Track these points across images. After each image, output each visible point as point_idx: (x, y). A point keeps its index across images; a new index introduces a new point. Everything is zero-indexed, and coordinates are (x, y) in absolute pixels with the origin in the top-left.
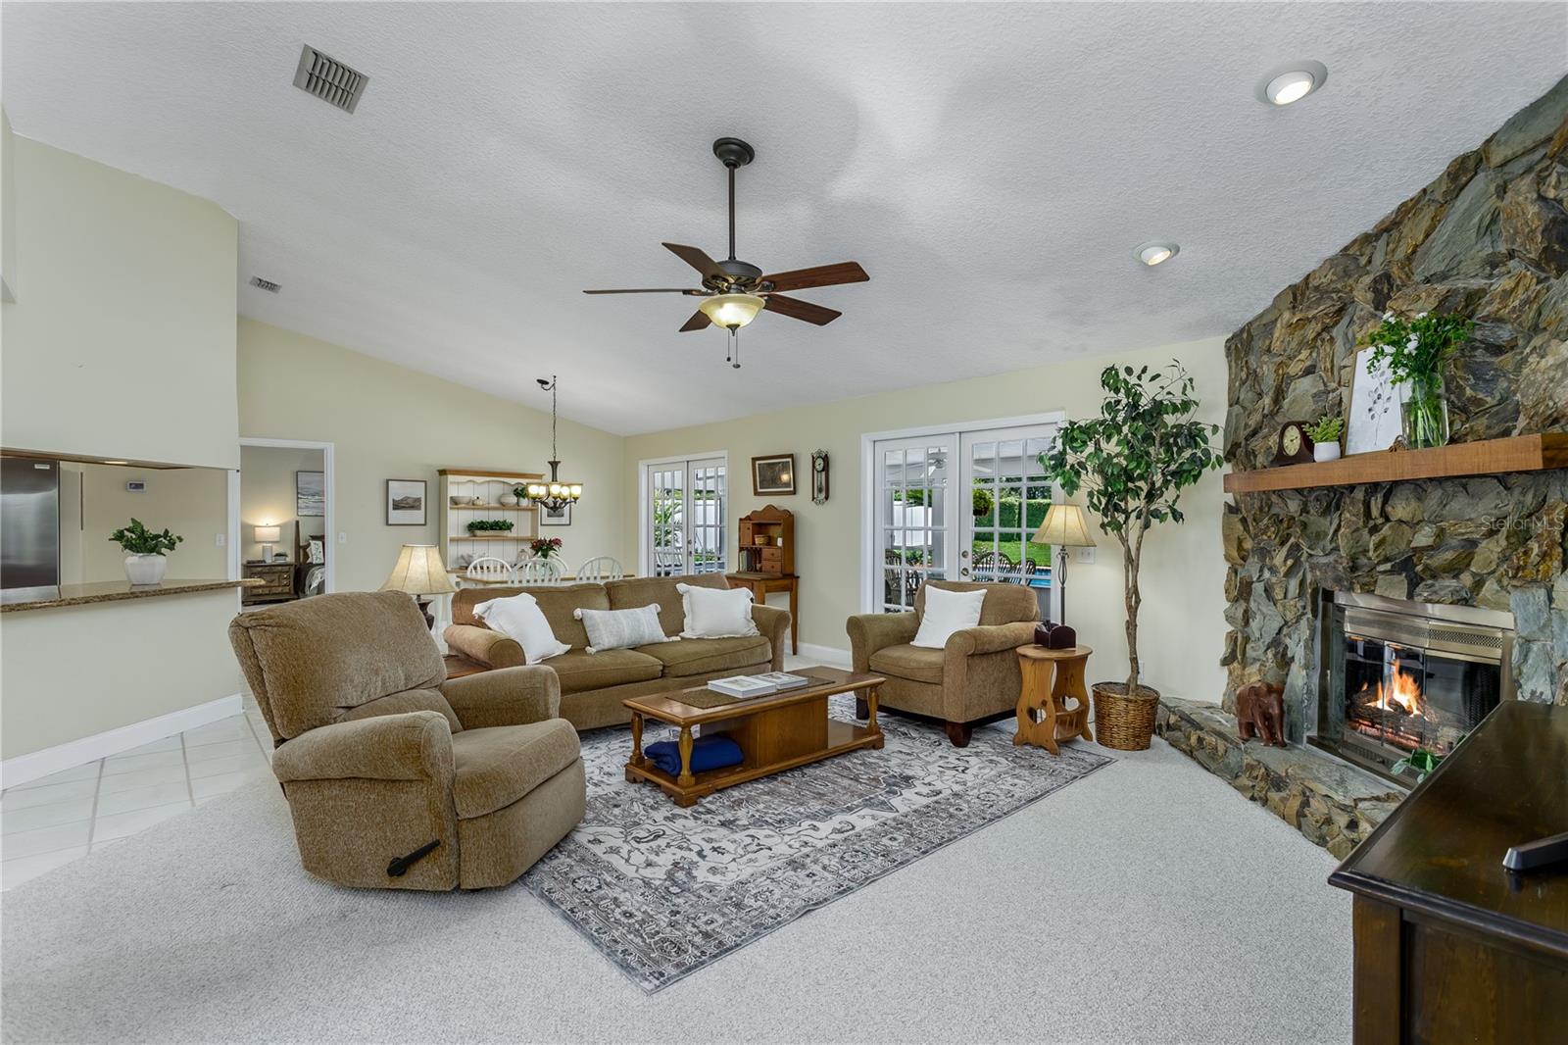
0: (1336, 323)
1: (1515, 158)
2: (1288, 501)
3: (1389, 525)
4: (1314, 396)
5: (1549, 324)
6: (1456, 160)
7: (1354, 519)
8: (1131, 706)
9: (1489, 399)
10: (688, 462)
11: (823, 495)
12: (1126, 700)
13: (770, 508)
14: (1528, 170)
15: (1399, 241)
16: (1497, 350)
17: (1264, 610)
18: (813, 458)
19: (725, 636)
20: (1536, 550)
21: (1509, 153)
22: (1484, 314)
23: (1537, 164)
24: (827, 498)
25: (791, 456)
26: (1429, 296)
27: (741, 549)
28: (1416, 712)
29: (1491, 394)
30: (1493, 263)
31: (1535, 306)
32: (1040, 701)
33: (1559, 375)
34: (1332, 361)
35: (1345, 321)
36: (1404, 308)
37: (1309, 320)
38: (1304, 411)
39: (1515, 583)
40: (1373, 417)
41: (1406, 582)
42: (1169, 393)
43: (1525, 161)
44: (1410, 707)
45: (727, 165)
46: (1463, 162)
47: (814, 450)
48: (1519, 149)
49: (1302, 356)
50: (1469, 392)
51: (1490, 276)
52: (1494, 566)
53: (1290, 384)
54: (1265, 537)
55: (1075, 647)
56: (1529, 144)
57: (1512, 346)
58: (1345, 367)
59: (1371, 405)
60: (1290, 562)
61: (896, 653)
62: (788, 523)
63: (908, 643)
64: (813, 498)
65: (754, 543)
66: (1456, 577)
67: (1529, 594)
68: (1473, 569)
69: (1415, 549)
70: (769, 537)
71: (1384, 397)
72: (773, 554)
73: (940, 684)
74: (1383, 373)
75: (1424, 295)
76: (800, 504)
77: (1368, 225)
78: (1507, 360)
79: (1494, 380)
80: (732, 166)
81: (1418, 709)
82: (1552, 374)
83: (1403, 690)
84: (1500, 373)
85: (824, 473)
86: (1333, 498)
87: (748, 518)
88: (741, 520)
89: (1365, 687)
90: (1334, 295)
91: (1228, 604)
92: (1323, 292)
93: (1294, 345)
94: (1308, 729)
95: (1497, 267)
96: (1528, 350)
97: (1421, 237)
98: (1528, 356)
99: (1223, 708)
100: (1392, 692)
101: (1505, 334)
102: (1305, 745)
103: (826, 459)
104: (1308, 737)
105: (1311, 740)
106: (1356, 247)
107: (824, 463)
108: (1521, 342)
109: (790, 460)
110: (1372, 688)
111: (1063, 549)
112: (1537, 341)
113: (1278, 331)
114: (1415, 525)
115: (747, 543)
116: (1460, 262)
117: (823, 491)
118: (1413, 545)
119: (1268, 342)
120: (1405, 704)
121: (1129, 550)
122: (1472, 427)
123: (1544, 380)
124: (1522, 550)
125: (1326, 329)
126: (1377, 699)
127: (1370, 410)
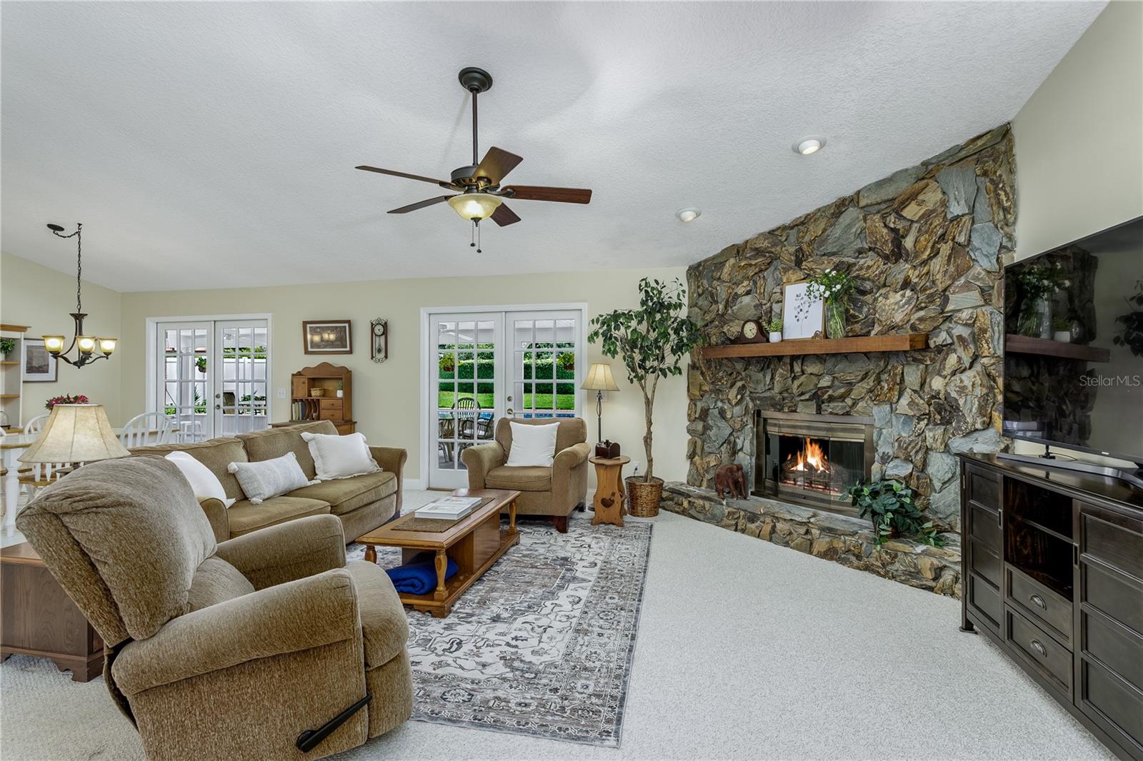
0: (766, 269)
1: (872, 205)
2: (735, 363)
3: (804, 376)
4: (755, 306)
5: (892, 284)
6: (839, 199)
7: (785, 373)
8: (654, 489)
9: (861, 316)
10: (215, 321)
11: (382, 355)
12: (651, 485)
13: (325, 365)
14: (878, 212)
15: (807, 232)
16: (864, 293)
17: (719, 424)
18: (372, 324)
19: (356, 475)
20: (886, 387)
21: (869, 202)
22: (854, 274)
23: (883, 210)
24: (386, 357)
25: (349, 322)
26: (829, 263)
27: (294, 401)
28: (822, 469)
29: (861, 314)
30: (860, 252)
31: (885, 275)
32: (611, 493)
33: (896, 308)
34: (764, 289)
35: (772, 268)
36: (814, 267)
37: (751, 265)
38: (748, 314)
39: (875, 402)
40: (798, 320)
41: (815, 405)
42: (670, 297)
43: (877, 207)
44: (818, 465)
45: (472, 90)
46: (843, 200)
47: (374, 318)
48: (874, 202)
49: (744, 284)
50: (852, 312)
51: (858, 257)
52: (863, 395)
53: (737, 300)
54: (719, 383)
55: (619, 456)
56: (879, 200)
57: (871, 292)
58: (775, 293)
59: (796, 314)
60: (739, 397)
61: (500, 473)
62: (345, 378)
63: (503, 464)
64: (372, 357)
65: (310, 395)
66: (843, 401)
67: (881, 407)
68: (853, 397)
69: (820, 389)
70: (324, 390)
71: (805, 310)
72: (333, 405)
73: (550, 490)
74: (802, 298)
75: (826, 262)
76: (358, 361)
77: (787, 220)
78: (869, 298)
79: (861, 307)
80: (475, 91)
81: (822, 466)
82: (893, 307)
83: (813, 455)
84: (866, 303)
85: (383, 336)
86: (767, 362)
87: (299, 374)
88: (293, 375)
89: (789, 458)
90: (767, 254)
91: (688, 423)
92: (758, 252)
93: (739, 278)
94: (750, 488)
95: (862, 253)
96: (878, 295)
97: (820, 233)
98: (878, 297)
99: (688, 483)
100: (807, 458)
101: (868, 285)
102: (750, 497)
103: (385, 326)
104: (752, 492)
105: (753, 494)
106: (779, 231)
107: (382, 329)
108: (875, 291)
109: (347, 325)
110: (794, 457)
111: (600, 393)
112: (883, 291)
113: (727, 269)
114: (819, 376)
115: (302, 394)
116: (844, 249)
117: (381, 351)
118: (819, 386)
119: (719, 274)
120: (814, 464)
121: (646, 394)
122: (851, 329)
123: (889, 309)
124: (879, 387)
125: (761, 271)
126: (797, 464)
127: (796, 317)
